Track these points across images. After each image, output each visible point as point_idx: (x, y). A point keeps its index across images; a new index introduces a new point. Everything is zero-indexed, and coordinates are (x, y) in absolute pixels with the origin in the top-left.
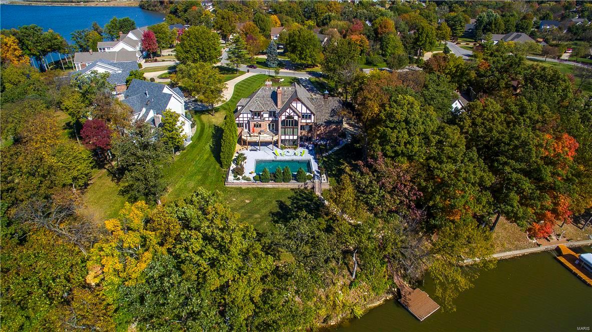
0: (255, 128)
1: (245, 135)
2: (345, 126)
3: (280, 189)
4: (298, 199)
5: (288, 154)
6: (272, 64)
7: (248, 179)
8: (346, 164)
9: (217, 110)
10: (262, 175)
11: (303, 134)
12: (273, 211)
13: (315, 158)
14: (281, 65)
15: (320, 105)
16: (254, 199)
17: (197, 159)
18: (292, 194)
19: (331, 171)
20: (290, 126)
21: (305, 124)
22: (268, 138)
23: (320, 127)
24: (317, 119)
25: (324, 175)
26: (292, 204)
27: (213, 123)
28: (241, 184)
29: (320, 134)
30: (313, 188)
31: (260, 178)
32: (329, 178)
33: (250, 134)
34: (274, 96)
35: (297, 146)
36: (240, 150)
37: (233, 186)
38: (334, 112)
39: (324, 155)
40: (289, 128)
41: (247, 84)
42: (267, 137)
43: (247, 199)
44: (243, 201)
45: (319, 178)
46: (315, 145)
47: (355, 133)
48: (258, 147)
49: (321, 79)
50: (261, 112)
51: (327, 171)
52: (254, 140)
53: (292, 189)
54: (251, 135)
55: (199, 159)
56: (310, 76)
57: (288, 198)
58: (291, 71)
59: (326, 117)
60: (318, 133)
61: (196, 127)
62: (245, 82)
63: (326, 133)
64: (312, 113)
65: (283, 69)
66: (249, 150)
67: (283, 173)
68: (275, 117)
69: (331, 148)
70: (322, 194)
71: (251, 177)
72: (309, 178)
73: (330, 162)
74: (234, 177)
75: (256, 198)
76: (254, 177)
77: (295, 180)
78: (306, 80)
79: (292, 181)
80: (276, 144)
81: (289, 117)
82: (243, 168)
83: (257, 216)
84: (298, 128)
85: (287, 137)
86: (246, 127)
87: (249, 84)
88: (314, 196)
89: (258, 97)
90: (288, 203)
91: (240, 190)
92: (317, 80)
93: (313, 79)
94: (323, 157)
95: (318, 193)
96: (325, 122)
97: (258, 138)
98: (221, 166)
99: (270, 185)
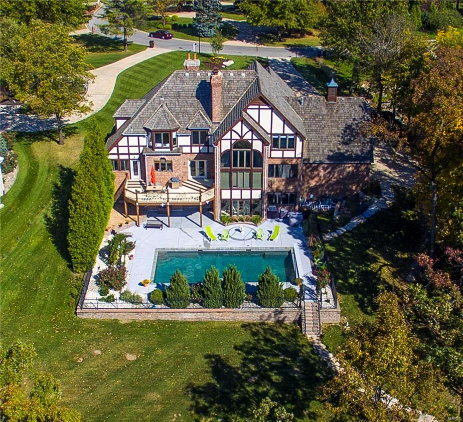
0: (158, 173)
1: (133, 190)
2: (378, 166)
3: (216, 325)
4: (260, 351)
5: (237, 235)
6: (206, 29)
7: (134, 300)
8: (382, 260)
9: (70, 131)
10: (170, 288)
11: (275, 186)
12: (196, 383)
13: (304, 246)
14: (228, 31)
15: (317, 115)
16: (149, 351)
17: (13, 248)
18: (245, 337)
19: (345, 279)
20: (242, 165)
21: (278, 162)
22: (188, 196)
23: (316, 168)
24: (309, 150)
25: (328, 289)
26: (244, 365)
27: (60, 163)
28: (117, 311)
29: (316, 187)
30: (299, 321)
31: (165, 296)
32: (339, 296)
33: (145, 188)
34: (204, 93)
35: (261, 216)
36: (120, 226)
37: (98, 317)
38: (350, 133)
39: (327, 237)
40: (241, 171)
41: (146, 71)
42: (185, 193)
43: (131, 351)
44: (119, 357)
45: (316, 296)
46: (306, 214)
47: (404, 183)
48: (165, 219)
49: (321, 60)
50: (171, 131)
51: (334, 277)
52: (153, 201)
53: (246, 326)
54: (148, 188)
55: (16, 250)
56: (294, 55)
57: (236, 348)
58: (249, 45)
59: (332, 144)
60: (313, 183)
61: (16, 171)
62: (143, 67)
63: (332, 185)
64: (297, 134)
65: (232, 39)
66: (141, 226)
67: (223, 283)
68: (207, 144)
69: (345, 222)
70: (321, 336)
71: (143, 292)
72: (290, 296)
73: (342, 254)
74: (102, 293)
75: (154, 350)
76: (149, 295)
77: (252, 301)
78: (285, 64)
79: (246, 304)
80: (208, 210)
81: (242, 143)
82: (124, 270)
83: (154, 396)
84: (262, 171)
85: (236, 194)
86: (136, 170)
87: (151, 73)
88: (301, 342)
89: (165, 96)
90: (235, 361)
91: (114, 328)
92: (311, 62)
93: (302, 60)
94: (324, 242)
95: (311, 335)
96: (329, 158)
97: (165, 196)
98: (71, 267)
99: (190, 314)
